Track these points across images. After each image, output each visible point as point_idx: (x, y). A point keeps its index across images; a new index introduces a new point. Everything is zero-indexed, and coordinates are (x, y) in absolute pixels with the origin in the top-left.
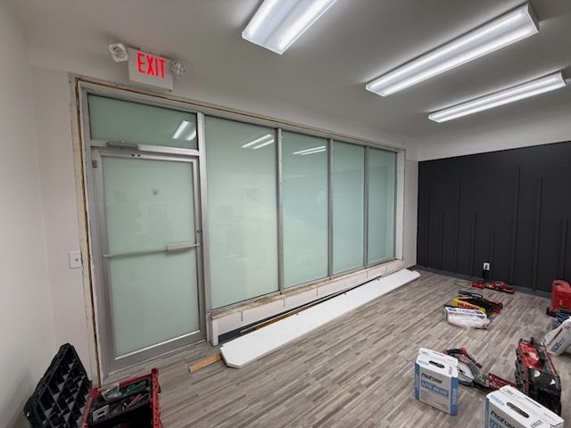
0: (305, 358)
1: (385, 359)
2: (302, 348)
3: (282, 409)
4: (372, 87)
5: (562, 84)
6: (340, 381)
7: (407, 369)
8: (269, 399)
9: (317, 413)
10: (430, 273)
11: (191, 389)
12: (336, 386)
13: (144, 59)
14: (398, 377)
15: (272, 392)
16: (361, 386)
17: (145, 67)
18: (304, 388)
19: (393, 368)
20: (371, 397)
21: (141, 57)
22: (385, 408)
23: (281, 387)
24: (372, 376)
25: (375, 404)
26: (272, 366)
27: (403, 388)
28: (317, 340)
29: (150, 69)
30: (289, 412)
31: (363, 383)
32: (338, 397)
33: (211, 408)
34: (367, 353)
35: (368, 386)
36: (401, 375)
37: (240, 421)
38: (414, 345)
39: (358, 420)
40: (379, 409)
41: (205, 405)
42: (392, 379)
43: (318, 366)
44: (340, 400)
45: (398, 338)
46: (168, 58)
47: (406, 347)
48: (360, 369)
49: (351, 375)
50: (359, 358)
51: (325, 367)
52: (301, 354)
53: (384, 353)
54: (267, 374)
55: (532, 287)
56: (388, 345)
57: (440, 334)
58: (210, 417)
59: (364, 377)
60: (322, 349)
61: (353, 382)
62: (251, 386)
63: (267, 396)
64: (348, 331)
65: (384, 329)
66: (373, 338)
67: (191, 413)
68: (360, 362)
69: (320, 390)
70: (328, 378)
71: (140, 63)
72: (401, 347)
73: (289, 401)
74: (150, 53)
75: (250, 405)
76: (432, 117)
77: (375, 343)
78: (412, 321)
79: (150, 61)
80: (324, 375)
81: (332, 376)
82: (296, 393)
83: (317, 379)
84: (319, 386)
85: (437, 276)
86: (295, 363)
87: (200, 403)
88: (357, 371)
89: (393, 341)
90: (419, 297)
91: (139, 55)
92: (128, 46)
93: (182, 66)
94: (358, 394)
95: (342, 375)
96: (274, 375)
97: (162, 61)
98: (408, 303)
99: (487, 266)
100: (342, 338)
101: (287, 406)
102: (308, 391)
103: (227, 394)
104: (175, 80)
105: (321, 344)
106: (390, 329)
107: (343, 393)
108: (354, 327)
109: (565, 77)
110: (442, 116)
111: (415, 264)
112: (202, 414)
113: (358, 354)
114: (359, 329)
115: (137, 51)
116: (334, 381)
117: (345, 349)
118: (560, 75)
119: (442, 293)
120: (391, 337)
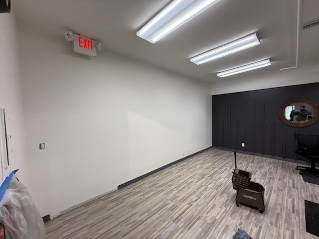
0: (165, 192)
1: (201, 189)
2: (162, 188)
3: (157, 215)
4: (193, 60)
5: (270, 64)
6: (183, 200)
7: (212, 192)
8: (150, 212)
9: (174, 215)
10: (218, 150)
11: (108, 213)
12: (181, 203)
13: (82, 40)
14: (208, 196)
15: (151, 209)
16: (193, 202)
17: (83, 44)
18: (166, 205)
19: (206, 192)
20: (198, 205)
21: (81, 39)
22: (205, 209)
23: (155, 206)
24: (197, 197)
25: (199, 209)
26: (148, 198)
27: (211, 200)
28: (169, 184)
29: (85, 45)
30: (161, 216)
31: (193, 200)
32: (182, 208)
33: (120, 220)
34: (193, 187)
35: (196, 201)
36: (210, 195)
37: (137, 223)
38: (214, 182)
39: (193, 216)
40: (202, 210)
41: (117, 219)
42: (206, 197)
43: (171, 195)
44: (184, 208)
45: (207, 180)
46: (94, 40)
47: (211, 183)
48: (191, 194)
49: (187, 198)
50: (190, 190)
51: (175, 195)
52: (162, 191)
53: (201, 186)
54: (146, 201)
55: (262, 153)
56: (202, 183)
57: (225, 176)
58: (121, 224)
59: (194, 198)
60: (172, 187)
61: (189, 200)
62: (139, 208)
63: (148, 211)
64: (183, 179)
65: (200, 176)
66: (196, 180)
67: (110, 223)
68: (191, 191)
69: (174, 205)
70: (177, 200)
71: (80, 42)
72: (209, 183)
73: (159, 212)
74: (85, 37)
75: (140, 216)
76: (218, 75)
77: (197, 183)
78: (212, 172)
79: (85, 41)
80: (175, 199)
81: (179, 199)
82: (163, 208)
83: (172, 201)
84: (173, 204)
85: (221, 151)
86: (160, 195)
87: (114, 219)
88: (190, 196)
89: (205, 181)
90: (215, 161)
91: (80, 38)
92: (74, 33)
93: (101, 45)
94: (192, 205)
95: (183, 198)
96: (150, 201)
97: (91, 42)
98: (210, 163)
99: (243, 145)
100: (181, 182)
101: (159, 214)
102: (168, 207)
103: (128, 213)
104: (98, 52)
105: (171, 185)
106: (203, 176)
107: (185, 205)
108: (186, 176)
109: (271, 61)
110: (222, 75)
111: (211, 145)
112: (117, 223)
113: (189, 188)
114: (188, 177)
115: (78, 36)
116: (180, 201)
117: (183, 186)
118: (269, 60)
119: (224, 158)
120: (204, 179)
